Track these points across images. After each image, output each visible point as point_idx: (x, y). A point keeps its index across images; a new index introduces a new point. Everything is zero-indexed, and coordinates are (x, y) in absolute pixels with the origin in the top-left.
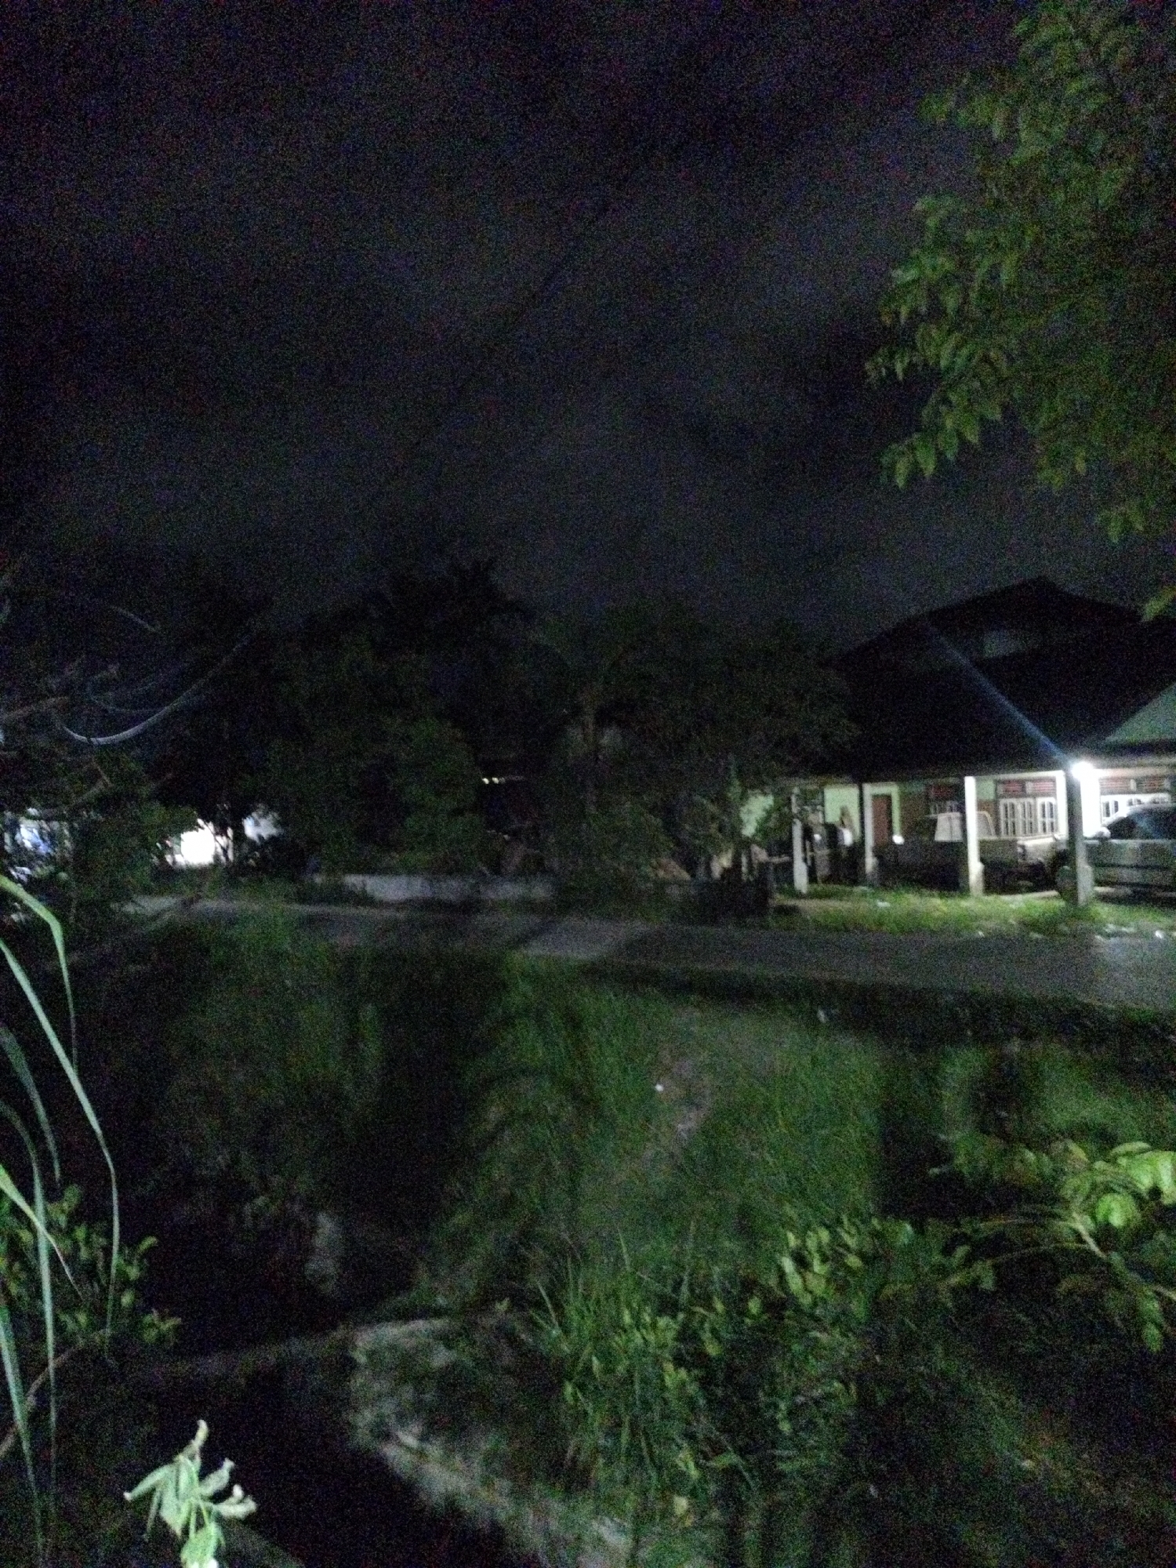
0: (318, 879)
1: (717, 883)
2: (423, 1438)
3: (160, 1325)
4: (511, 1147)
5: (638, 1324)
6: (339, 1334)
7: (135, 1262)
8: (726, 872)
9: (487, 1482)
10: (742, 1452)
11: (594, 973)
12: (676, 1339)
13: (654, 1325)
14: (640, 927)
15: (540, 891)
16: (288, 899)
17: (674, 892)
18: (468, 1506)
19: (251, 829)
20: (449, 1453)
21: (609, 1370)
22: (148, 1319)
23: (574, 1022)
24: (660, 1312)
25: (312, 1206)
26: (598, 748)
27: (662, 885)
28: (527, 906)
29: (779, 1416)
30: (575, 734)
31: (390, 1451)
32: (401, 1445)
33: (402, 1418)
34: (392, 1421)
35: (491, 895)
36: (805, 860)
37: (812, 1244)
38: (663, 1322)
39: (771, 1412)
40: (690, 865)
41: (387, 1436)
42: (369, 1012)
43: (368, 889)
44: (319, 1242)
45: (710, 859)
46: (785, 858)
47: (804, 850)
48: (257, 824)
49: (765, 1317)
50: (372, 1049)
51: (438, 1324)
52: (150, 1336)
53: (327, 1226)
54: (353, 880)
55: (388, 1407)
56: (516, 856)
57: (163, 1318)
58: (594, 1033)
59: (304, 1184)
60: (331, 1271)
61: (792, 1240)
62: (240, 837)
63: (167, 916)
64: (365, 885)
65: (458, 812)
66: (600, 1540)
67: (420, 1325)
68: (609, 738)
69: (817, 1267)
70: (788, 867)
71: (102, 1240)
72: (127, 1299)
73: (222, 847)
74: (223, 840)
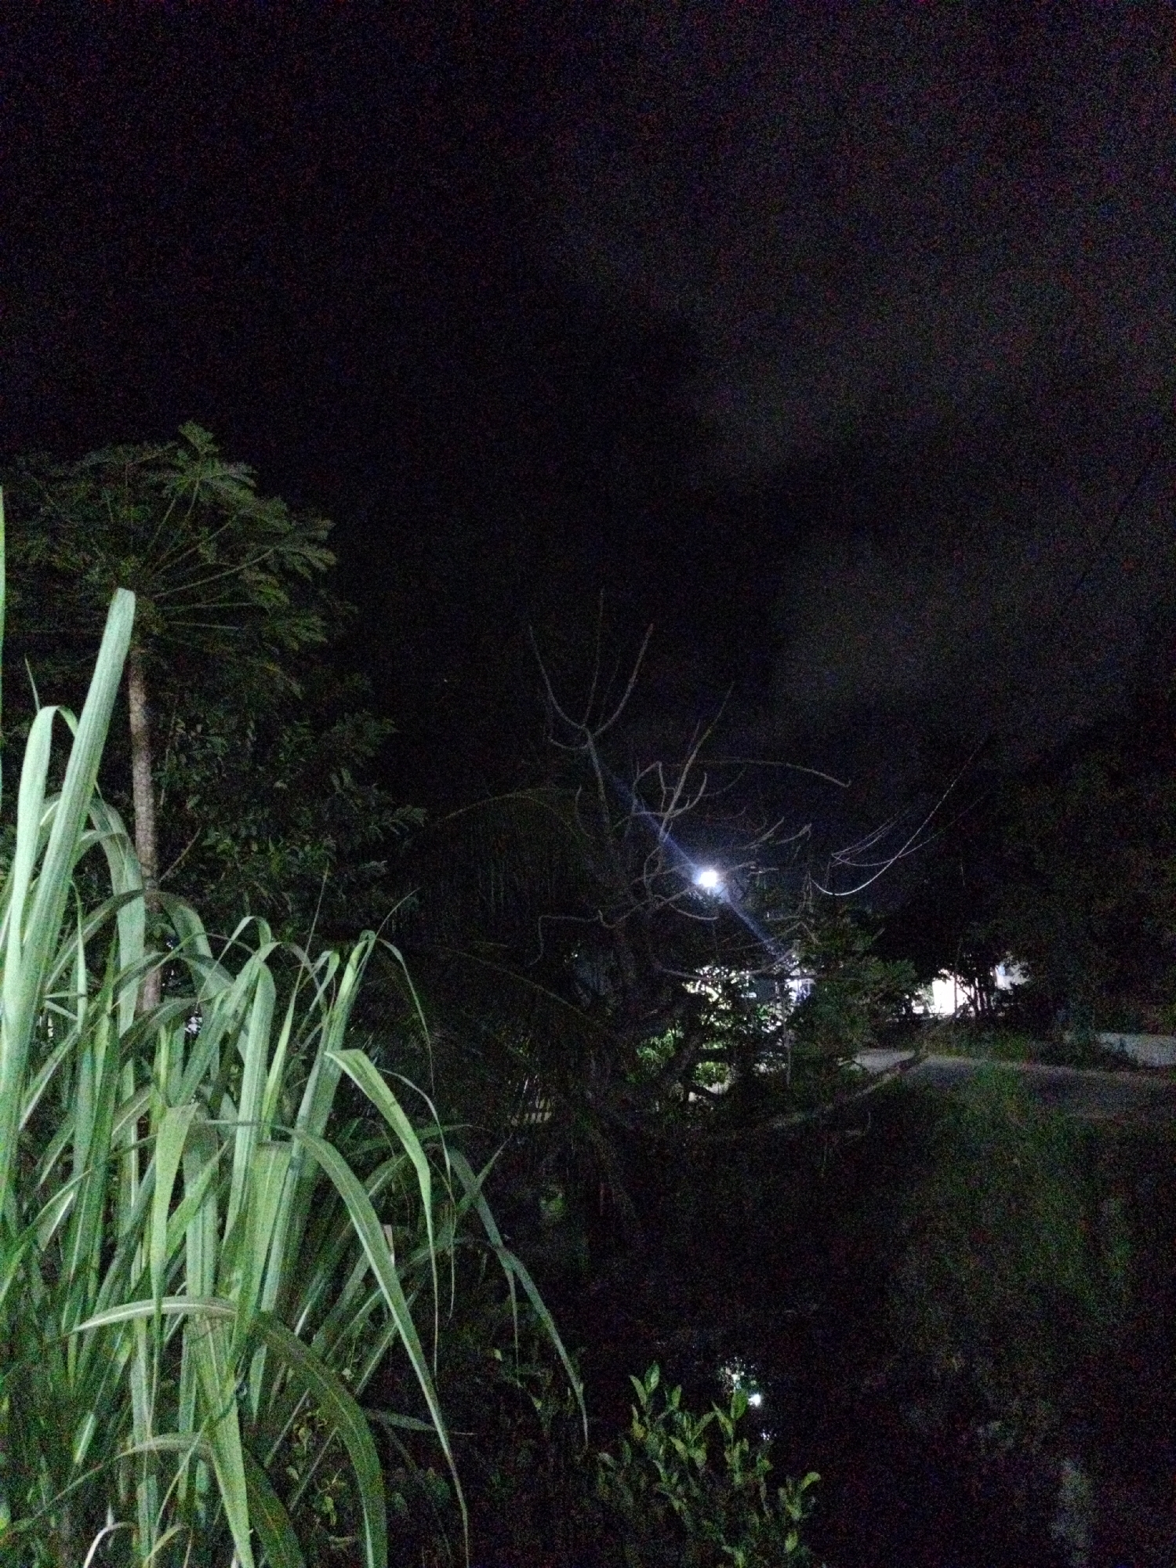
0: (1068, 1037)
7: (797, 1500)
16: (1032, 1058)
19: (1003, 979)
25: (1054, 1447)
43: (1129, 1048)
44: (1067, 1496)
48: (1007, 973)
54: (1109, 1039)
62: (988, 986)
63: (888, 1077)
64: (1122, 1045)
71: (766, 1463)
72: (790, 1544)
73: (969, 997)
74: (970, 991)
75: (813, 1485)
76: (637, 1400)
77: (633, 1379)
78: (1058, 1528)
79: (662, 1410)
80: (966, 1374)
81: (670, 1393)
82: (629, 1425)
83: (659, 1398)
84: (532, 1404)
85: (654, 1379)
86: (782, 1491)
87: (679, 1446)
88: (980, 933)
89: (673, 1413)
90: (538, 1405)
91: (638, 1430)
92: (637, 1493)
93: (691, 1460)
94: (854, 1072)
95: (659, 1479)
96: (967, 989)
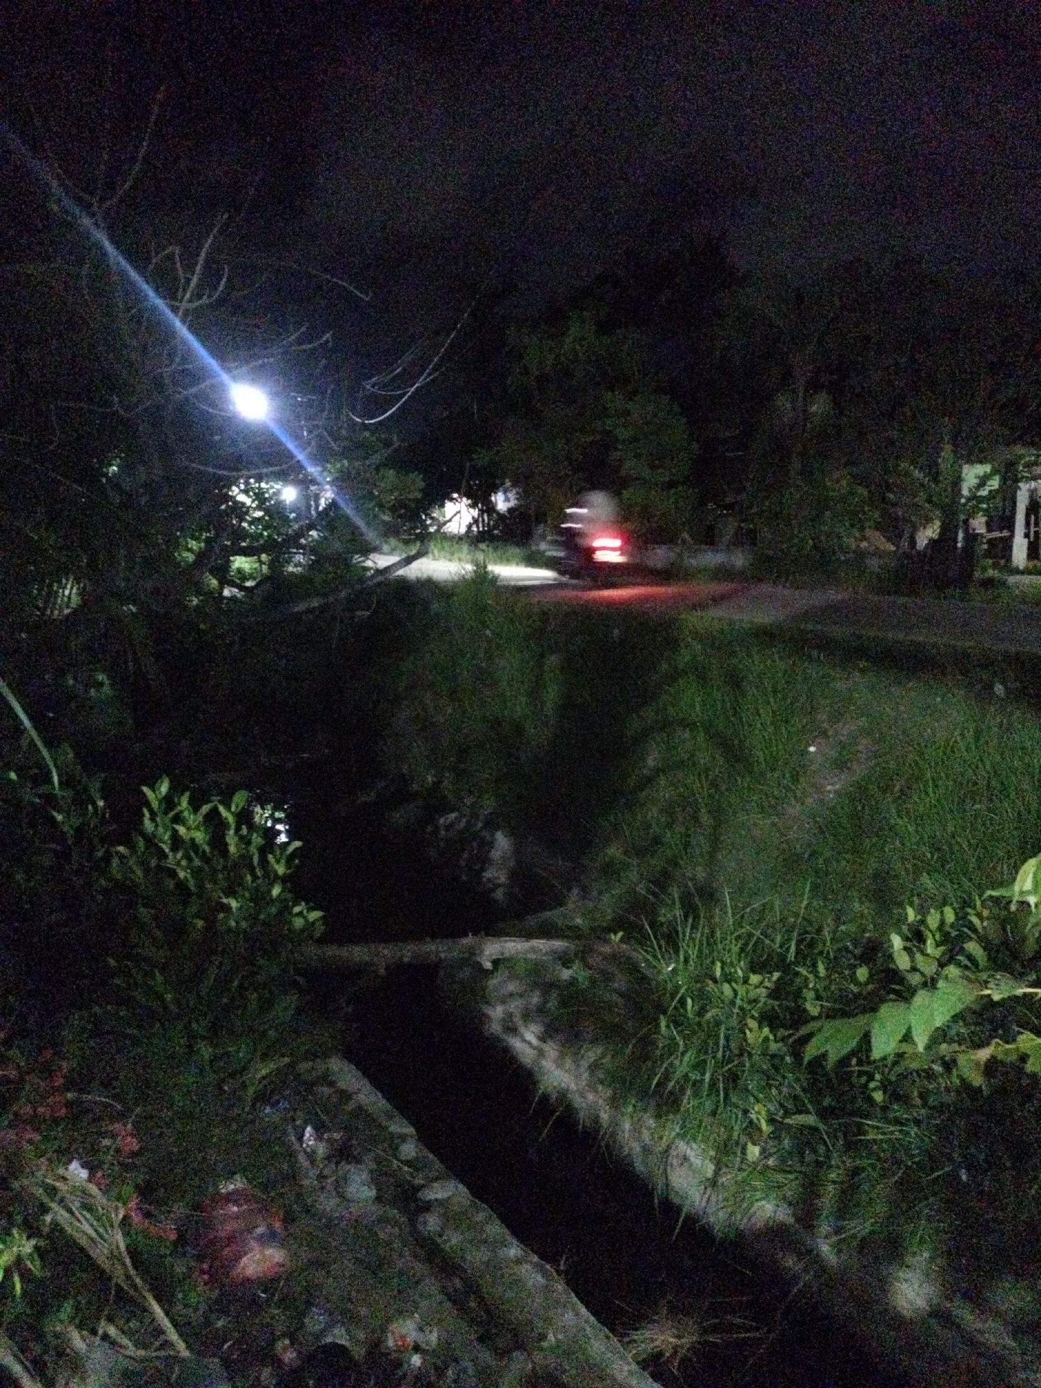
1: (922, 555)
2: (542, 1039)
3: (306, 916)
4: (664, 791)
5: (729, 978)
6: (468, 940)
7: (283, 861)
8: (933, 543)
9: (592, 1087)
10: (824, 1114)
11: (766, 636)
12: (769, 996)
13: (746, 981)
14: (834, 595)
15: (739, 560)
17: (873, 564)
18: (578, 1102)
19: (502, 503)
20: (562, 1056)
21: (701, 1012)
22: (297, 909)
23: (735, 681)
24: (754, 968)
25: (491, 825)
26: (807, 416)
27: (861, 555)
28: (723, 574)
29: (872, 1085)
30: (783, 402)
31: (516, 1044)
32: (524, 1041)
33: (527, 1017)
34: (518, 1020)
35: (694, 562)
36: (1027, 535)
37: (933, 920)
38: (755, 979)
39: (863, 1079)
40: (895, 537)
41: (513, 1030)
42: (553, 660)
44: (496, 854)
45: (915, 529)
46: (1005, 533)
47: (1028, 524)
48: (505, 497)
49: (870, 987)
50: (552, 695)
51: (558, 944)
52: (298, 923)
53: (502, 843)
55: (515, 1006)
56: (729, 528)
57: (311, 909)
58: (752, 691)
59: (489, 805)
60: (503, 879)
61: (911, 914)
62: (490, 509)
65: (671, 485)
66: (686, 1158)
67: (541, 944)
68: (819, 406)
69: (930, 947)
70: (1007, 544)
71: (259, 840)
72: (276, 891)
73: (473, 518)
74: (475, 513)
75: (296, 849)
76: (147, 804)
77: (145, 789)
78: (488, 874)
79: (172, 809)
80: (437, 784)
81: (179, 799)
82: (142, 823)
83: (169, 802)
84: (53, 817)
85: (164, 788)
86: (270, 857)
87: (182, 830)
88: (481, 458)
89: (181, 812)
90: (59, 818)
91: (148, 825)
92: (147, 871)
93: (193, 840)
94: (366, 569)
95: (166, 856)
96: (472, 510)
